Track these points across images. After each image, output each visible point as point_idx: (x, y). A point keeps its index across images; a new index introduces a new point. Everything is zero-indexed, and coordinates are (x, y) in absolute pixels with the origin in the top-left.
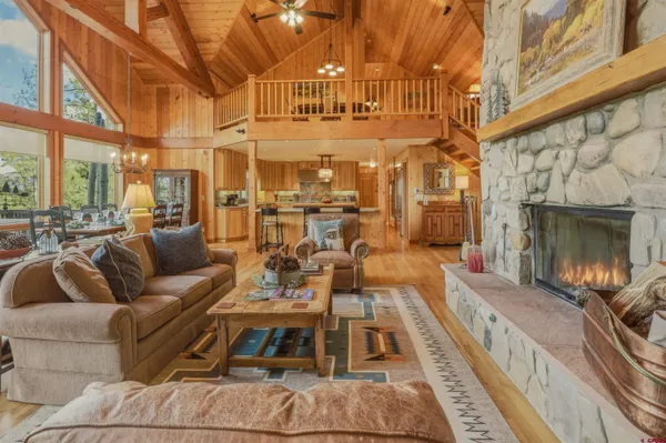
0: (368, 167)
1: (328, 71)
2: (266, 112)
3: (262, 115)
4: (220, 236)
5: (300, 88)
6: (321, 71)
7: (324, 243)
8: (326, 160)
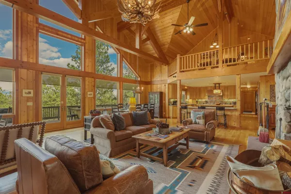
0: (246, 88)
1: (215, 46)
2: (184, 68)
3: (182, 70)
4: (170, 116)
5: (204, 55)
6: (212, 47)
7: (195, 121)
8: (217, 86)
